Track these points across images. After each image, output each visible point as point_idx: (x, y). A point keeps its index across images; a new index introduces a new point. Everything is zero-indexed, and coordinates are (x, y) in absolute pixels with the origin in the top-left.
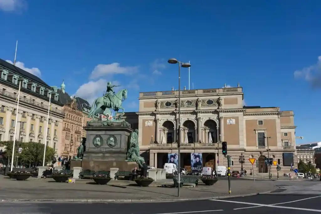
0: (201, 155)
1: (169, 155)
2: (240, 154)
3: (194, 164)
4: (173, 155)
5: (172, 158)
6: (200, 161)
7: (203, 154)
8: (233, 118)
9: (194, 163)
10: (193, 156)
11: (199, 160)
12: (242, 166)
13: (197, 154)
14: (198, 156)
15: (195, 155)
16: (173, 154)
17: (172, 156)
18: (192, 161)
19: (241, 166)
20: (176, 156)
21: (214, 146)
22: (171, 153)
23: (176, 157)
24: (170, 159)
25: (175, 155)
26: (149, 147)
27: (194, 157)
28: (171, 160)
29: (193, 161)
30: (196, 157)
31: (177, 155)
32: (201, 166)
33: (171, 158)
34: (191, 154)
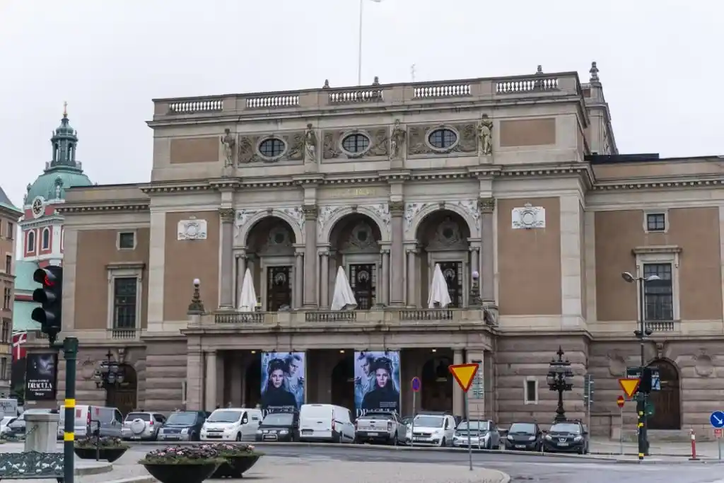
0: (395, 357)
1: (266, 360)
2: (553, 355)
3: (368, 396)
4: (280, 360)
5: (278, 372)
6: (389, 382)
7: (405, 353)
8: (536, 202)
9: (365, 390)
10: (364, 361)
11: (385, 378)
12: (561, 404)
13: (378, 355)
14: (385, 363)
15: (370, 360)
16: (282, 356)
17: (275, 364)
18: (359, 382)
19: (556, 403)
20: (295, 362)
21: (449, 322)
22: (274, 351)
23: (292, 368)
24: (267, 377)
25: (289, 360)
26: (185, 327)
27: (367, 368)
28: (274, 379)
29: (363, 383)
30: (374, 365)
31: (298, 358)
32: (394, 404)
33: (271, 372)
34: (357, 355)
